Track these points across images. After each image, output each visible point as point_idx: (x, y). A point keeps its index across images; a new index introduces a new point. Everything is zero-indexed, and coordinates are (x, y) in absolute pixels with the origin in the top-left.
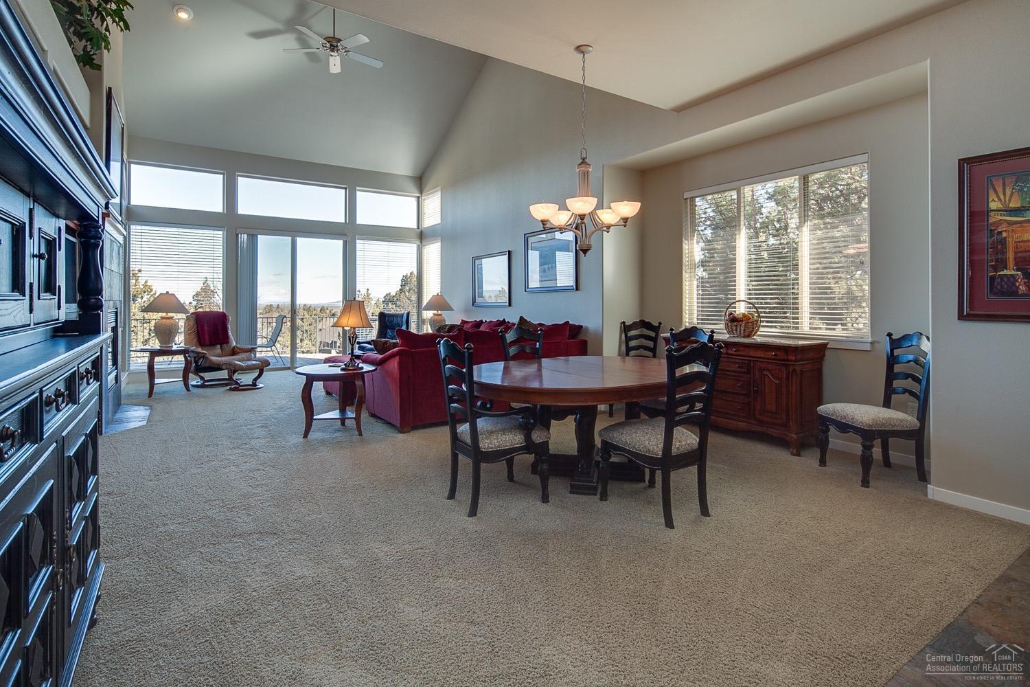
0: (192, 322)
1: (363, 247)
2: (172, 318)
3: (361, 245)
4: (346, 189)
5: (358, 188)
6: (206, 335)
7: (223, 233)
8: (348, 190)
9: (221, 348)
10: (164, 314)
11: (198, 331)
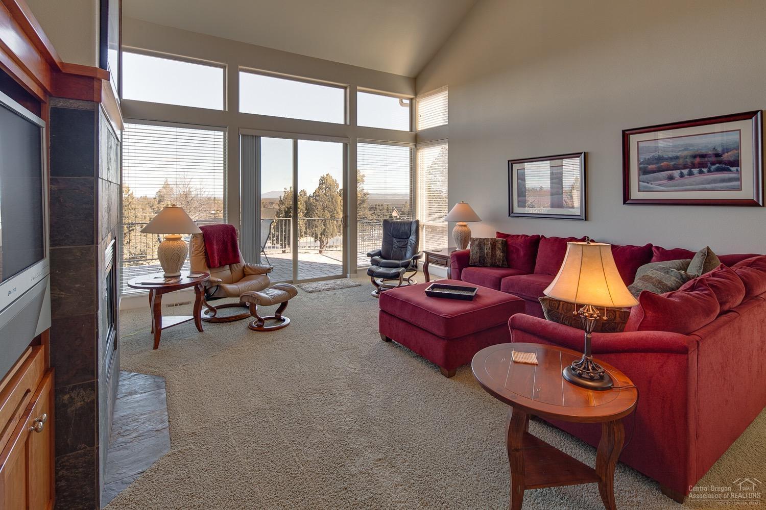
0: (200, 240)
1: (364, 150)
2: (179, 239)
3: (362, 148)
4: (345, 88)
5: (358, 88)
6: (216, 254)
7: (225, 134)
8: (348, 90)
9: (231, 269)
10: (170, 236)
11: (205, 249)
